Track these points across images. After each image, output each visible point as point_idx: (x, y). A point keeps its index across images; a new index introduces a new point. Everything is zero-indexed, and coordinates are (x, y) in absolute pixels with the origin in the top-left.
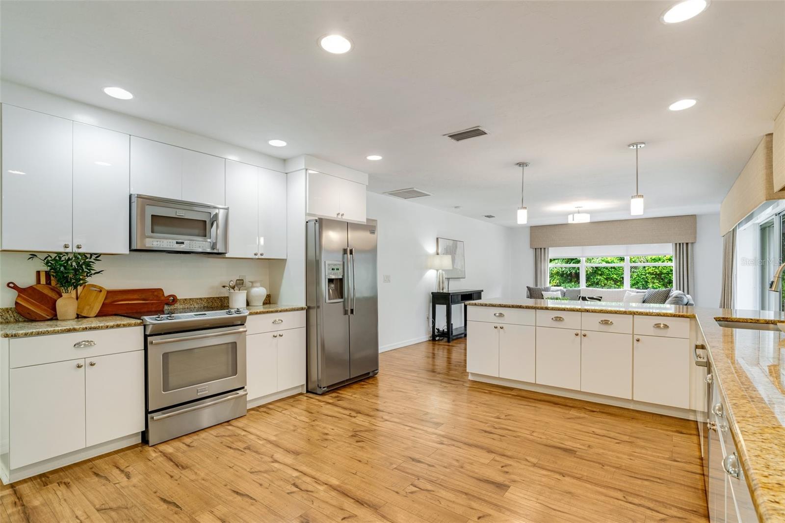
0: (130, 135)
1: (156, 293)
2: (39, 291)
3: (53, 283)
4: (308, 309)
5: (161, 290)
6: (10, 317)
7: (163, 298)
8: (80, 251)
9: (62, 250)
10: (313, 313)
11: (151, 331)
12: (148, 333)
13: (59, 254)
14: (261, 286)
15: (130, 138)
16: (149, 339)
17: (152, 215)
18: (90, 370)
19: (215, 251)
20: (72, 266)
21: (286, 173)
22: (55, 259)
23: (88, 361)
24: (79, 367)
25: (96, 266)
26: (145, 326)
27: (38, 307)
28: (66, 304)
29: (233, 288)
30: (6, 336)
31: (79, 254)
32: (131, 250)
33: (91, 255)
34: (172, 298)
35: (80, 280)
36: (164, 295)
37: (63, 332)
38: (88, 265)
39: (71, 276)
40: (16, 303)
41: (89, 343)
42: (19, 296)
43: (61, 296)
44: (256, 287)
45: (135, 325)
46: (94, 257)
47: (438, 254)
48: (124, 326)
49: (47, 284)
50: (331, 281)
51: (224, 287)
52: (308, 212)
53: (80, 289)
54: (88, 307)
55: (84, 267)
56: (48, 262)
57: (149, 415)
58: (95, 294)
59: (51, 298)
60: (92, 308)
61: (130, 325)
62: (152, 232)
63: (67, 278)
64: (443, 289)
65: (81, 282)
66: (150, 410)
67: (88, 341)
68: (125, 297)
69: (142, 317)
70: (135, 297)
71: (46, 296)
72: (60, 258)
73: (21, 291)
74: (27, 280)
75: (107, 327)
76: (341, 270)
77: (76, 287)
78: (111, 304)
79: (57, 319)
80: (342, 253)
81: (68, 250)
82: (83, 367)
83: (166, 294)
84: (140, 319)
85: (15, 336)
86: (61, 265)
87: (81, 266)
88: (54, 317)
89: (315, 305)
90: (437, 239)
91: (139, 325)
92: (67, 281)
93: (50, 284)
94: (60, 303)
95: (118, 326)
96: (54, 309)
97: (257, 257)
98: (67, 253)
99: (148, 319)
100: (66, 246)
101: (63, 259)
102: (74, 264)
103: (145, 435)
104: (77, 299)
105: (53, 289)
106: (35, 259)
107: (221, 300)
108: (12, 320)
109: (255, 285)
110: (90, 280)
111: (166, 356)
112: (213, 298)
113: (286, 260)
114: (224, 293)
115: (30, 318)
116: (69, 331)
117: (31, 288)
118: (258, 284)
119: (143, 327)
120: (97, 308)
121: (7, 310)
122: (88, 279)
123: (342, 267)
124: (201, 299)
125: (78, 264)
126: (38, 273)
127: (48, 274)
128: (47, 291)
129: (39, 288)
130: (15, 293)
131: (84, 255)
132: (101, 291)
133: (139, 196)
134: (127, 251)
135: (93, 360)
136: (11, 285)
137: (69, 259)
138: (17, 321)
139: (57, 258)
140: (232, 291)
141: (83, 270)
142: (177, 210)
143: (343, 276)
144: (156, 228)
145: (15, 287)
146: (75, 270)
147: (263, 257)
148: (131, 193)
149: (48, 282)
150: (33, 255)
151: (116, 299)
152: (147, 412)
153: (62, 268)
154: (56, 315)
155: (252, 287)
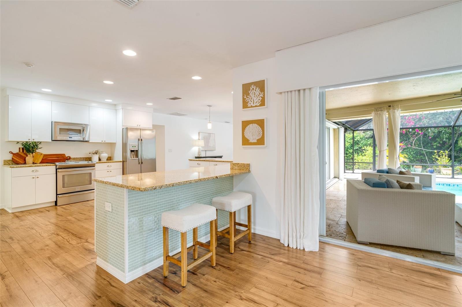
0: (52, 101)
1: (62, 156)
2: (20, 154)
3: (25, 151)
4: (123, 162)
5: (64, 154)
6: (10, 162)
7: (65, 157)
8: (34, 141)
9: (28, 141)
10: (125, 163)
11: (59, 167)
12: (57, 168)
13: (27, 142)
14: (106, 153)
15: (52, 102)
16: (58, 170)
17: (60, 128)
18: (37, 179)
19: (85, 140)
20: (31, 146)
21: (116, 110)
22: (25, 144)
23: (36, 176)
24: (33, 178)
25: (40, 146)
26: (56, 166)
27: (20, 160)
28: (29, 158)
29: (94, 154)
30: (11, 167)
31: (34, 142)
32: (52, 140)
33: (38, 142)
34: (69, 157)
35: (34, 150)
36: (65, 156)
37: (28, 167)
38: (37, 146)
39: (31, 149)
40: (12, 158)
41: (37, 171)
42: (13, 156)
43: (27, 156)
44: (104, 153)
45: (53, 165)
46: (39, 143)
47: (199, 140)
48: (49, 165)
49: (22, 152)
50: (132, 151)
51: (90, 153)
52: (123, 125)
53: (34, 154)
54: (37, 160)
55: (35, 146)
56: (23, 145)
57: (58, 196)
58: (39, 155)
59: (24, 157)
60: (38, 160)
61: (51, 165)
62: (60, 134)
63: (29, 150)
64: (200, 155)
65: (35, 151)
66: (58, 194)
67: (36, 170)
68: (50, 157)
69: (55, 163)
70: (54, 157)
71: (22, 156)
72: (27, 143)
73: (14, 154)
74: (16, 151)
75: (43, 166)
76: (137, 147)
77: (32, 153)
78: (45, 159)
79: (26, 164)
80: (138, 140)
81: (30, 141)
82: (35, 178)
83: (66, 156)
84: (54, 163)
85: (13, 167)
86: (27, 146)
87: (34, 146)
88: (25, 163)
89: (125, 160)
90: (199, 133)
91: (54, 165)
92: (29, 151)
93: (24, 152)
94: (27, 158)
95: (47, 165)
96: (25, 160)
97: (103, 142)
98: (29, 142)
99: (57, 164)
100: (29, 140)
101: (28, 143)
102: (32, 145)
103: (56, 202)
104: (33, 157)
105: (25, 154)
106: (19, 143)
107: (89, 159)
108: (11, 164)
109: (103, 153)
110: (37, 151)
111: (63, 176)
112: (86, 158)
113: (116, 143)
114: (90, 156)
115: (17, 163)
116: (30, 166)
117: (17, 153)
118: (104, 152)
119: (55, 166)
120: (40, 160)
121: (9, 160)
122: (37, 150)
123: (137, 146)
124: (81, 158)
125: (33, 145)
126: (20, 148)
127: (23, 149)
128: (22, 154)
129: (20, 153)
130: (12, 155)
131: (35, 142)
132: (41, 155)
133: (55, 122)
134: (51, 141)
135: (38, 176)
136: (11, 152)
137: (30, 144)
138: (13, 164)
139: (26, 143)
140: (93, 155)
141: (35, 147)
142: (69, 126)
143: (138, 149)
144: (61, 133)
145: (12, 153)
146: (32, 147)
147: (105, 142)
148: (52, 121)
149: (23, 151)
150: (18, 142)
151: (47, 157)
152: (57, 195)
153: (28, 147)
154: (26, 162)
155: (102, 153)
